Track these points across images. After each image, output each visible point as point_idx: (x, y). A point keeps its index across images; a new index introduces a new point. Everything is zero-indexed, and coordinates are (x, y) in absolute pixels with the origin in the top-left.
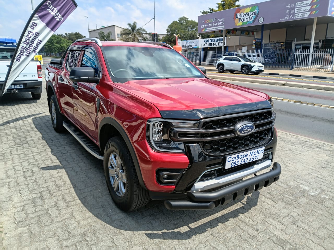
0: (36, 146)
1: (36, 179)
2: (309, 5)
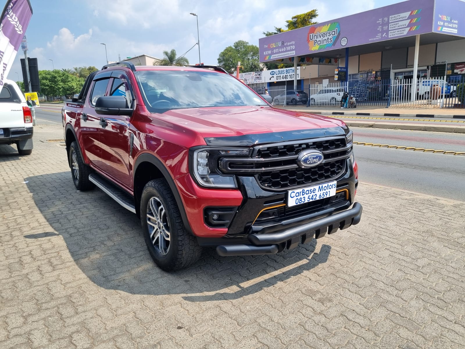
0: (20, 209)
1: (15, 244)
2: (407, 18)
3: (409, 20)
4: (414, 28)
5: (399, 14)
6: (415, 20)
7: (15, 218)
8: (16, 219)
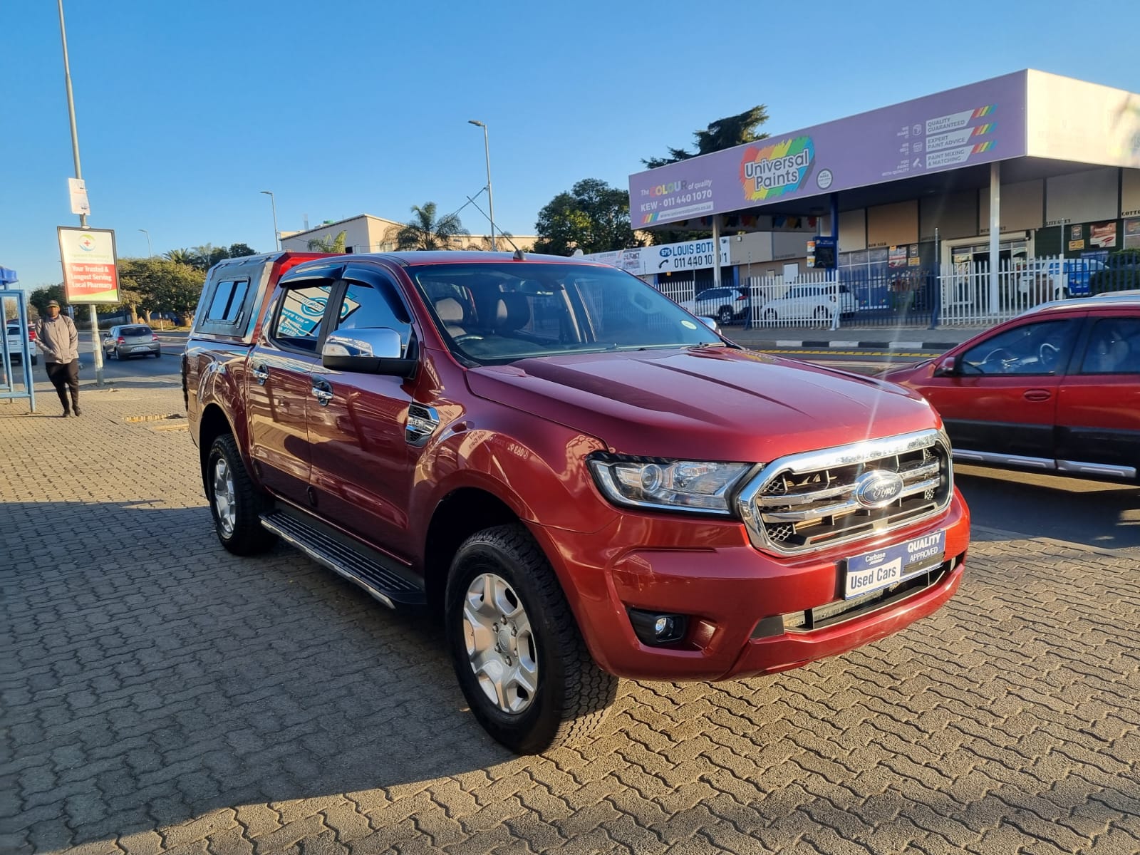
0: (56, 567)
1: (43, 638)
2: (965, 125)
3: (972, 129)
4: (984, 147)
5: (948, 117)
6: (984, 129)
7: (45, 586)
8: (47, 588)
